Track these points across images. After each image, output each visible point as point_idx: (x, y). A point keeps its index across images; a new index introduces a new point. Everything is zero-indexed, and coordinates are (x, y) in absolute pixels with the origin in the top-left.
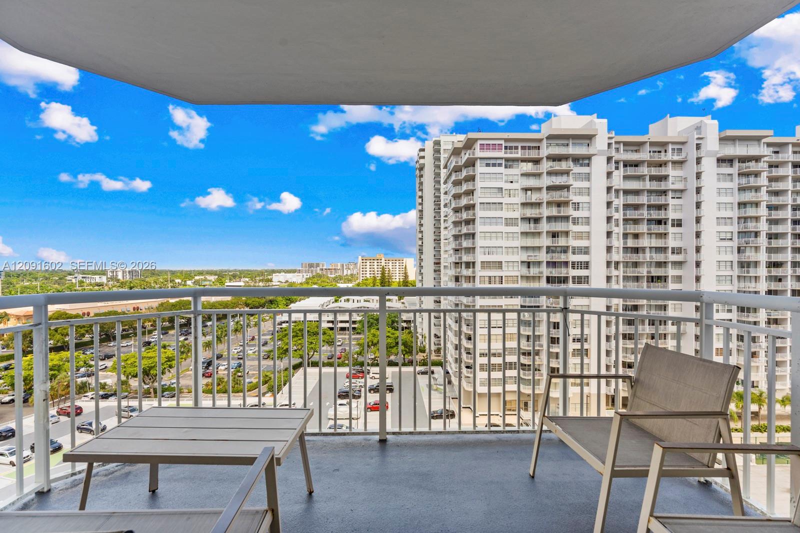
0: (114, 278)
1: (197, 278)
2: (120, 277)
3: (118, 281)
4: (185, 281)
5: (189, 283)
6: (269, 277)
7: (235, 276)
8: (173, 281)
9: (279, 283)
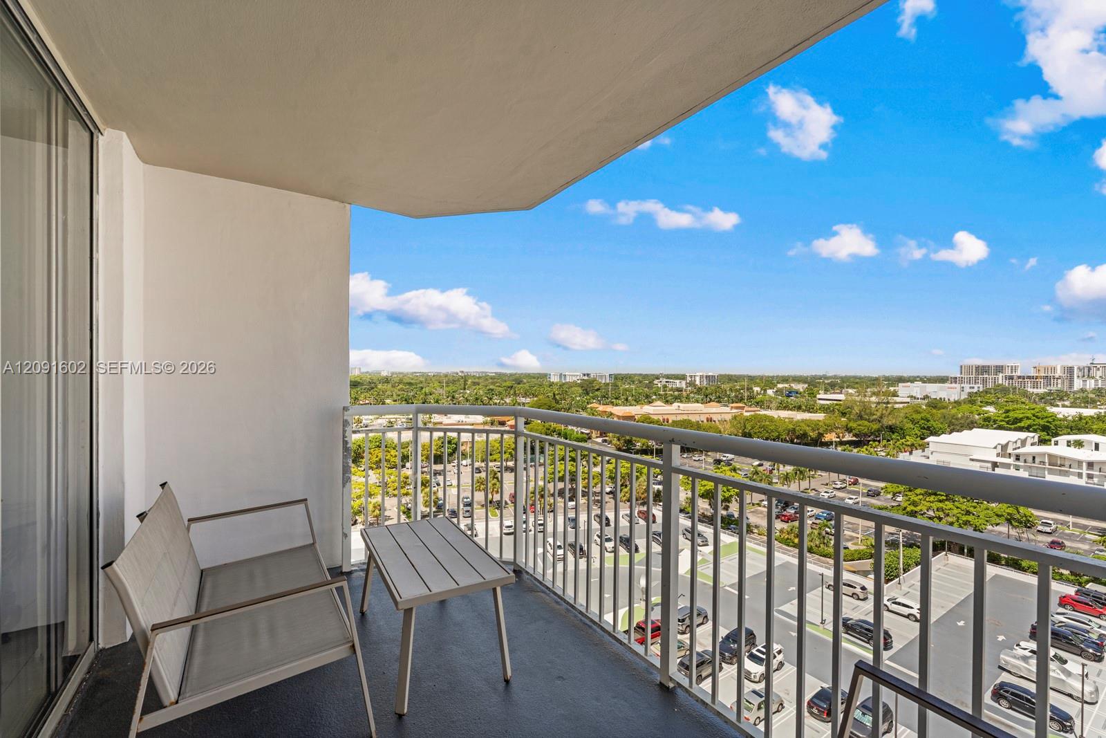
0: (692, 384)
1: (780, 386)
2: (698, 382)
3: (695, 386)
4: (765, 390)
5: (770, 392)
6: (892, 389)
7: (834, 384)
8: (752, 389)
9: (908, 400)
